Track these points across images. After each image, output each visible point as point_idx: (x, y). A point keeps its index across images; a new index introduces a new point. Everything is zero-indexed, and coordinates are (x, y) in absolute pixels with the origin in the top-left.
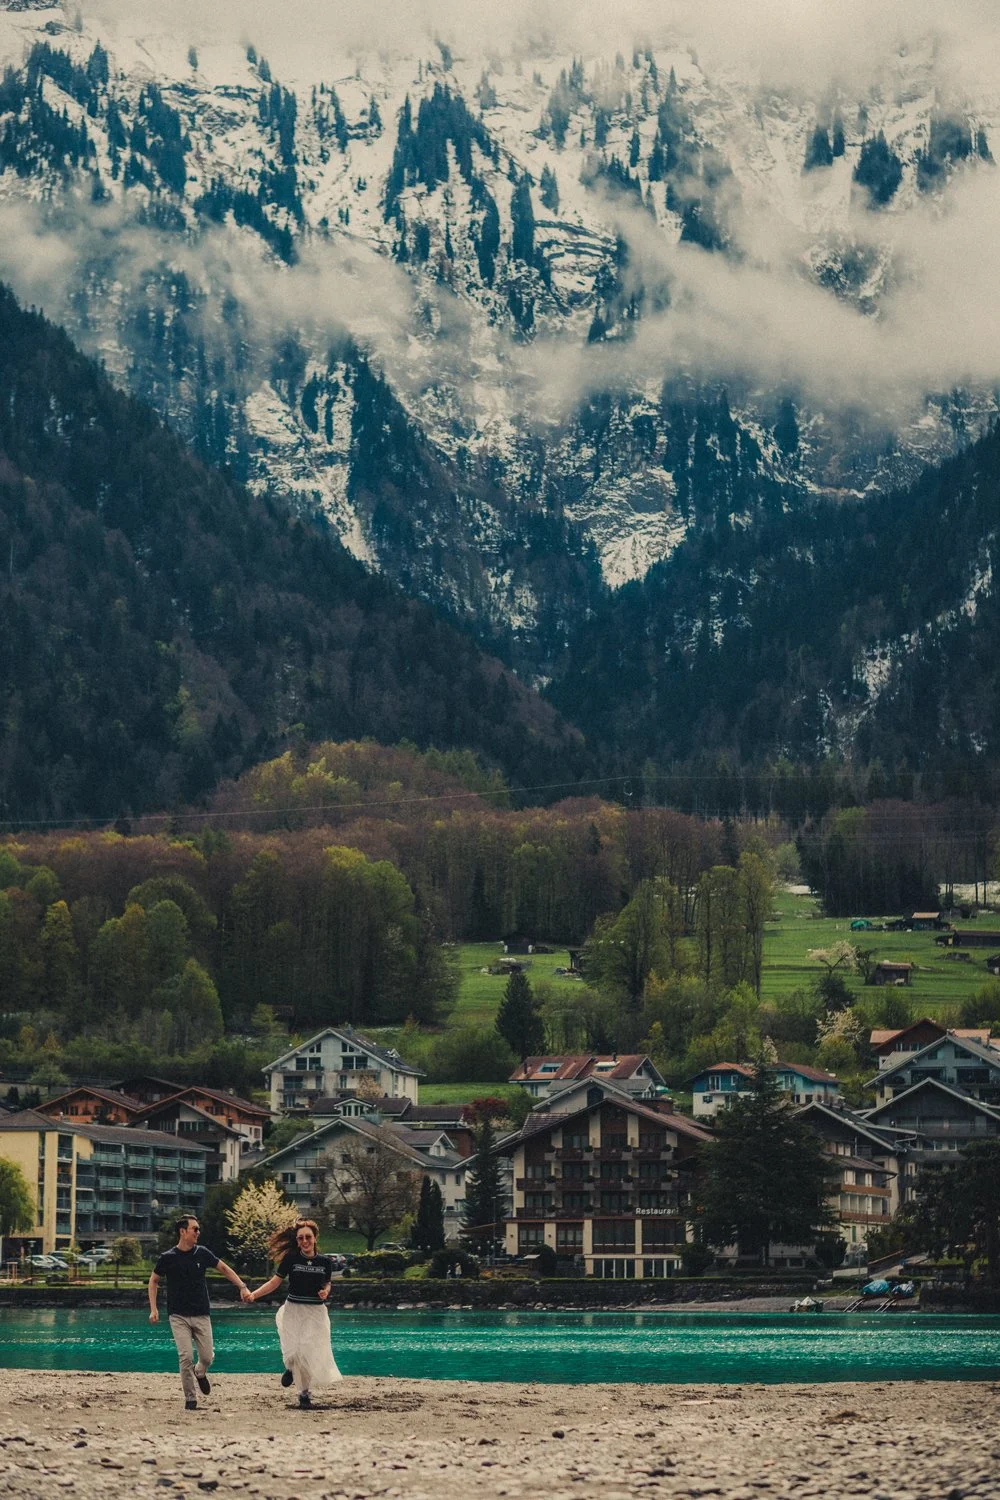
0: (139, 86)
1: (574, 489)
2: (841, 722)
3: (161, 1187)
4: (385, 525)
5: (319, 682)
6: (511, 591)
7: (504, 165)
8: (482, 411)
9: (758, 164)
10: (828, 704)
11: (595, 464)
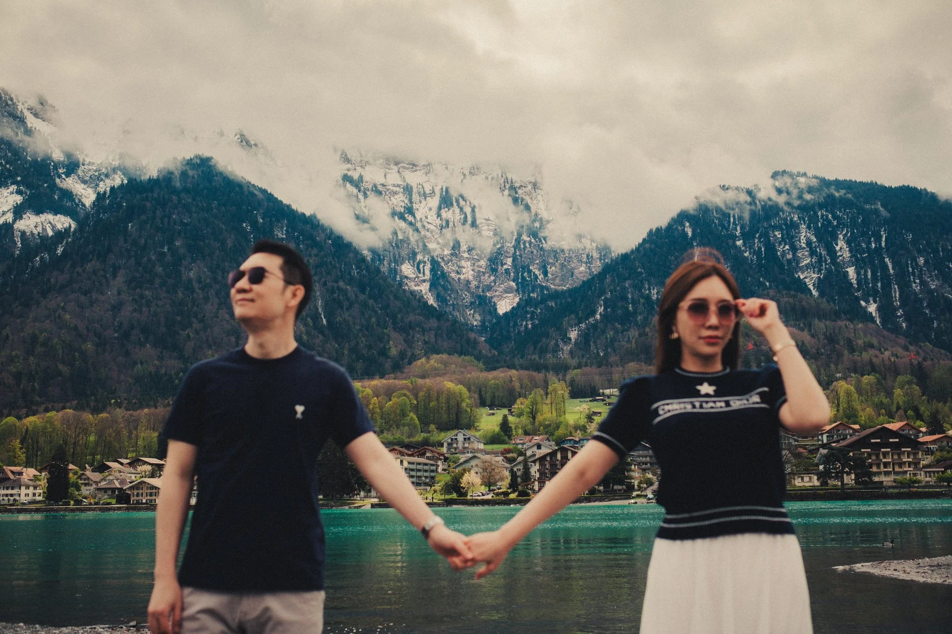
0: (372, 184)
1: (489, 288)
2: (565, 348)
3: (426, 474)
4: (439, 297)
5: (427, 340)
6: (473, 315)
7: (468, 203)
8: (464, 268)
9: (535, 202)
10: (561, 344)
11: (495, 281)
